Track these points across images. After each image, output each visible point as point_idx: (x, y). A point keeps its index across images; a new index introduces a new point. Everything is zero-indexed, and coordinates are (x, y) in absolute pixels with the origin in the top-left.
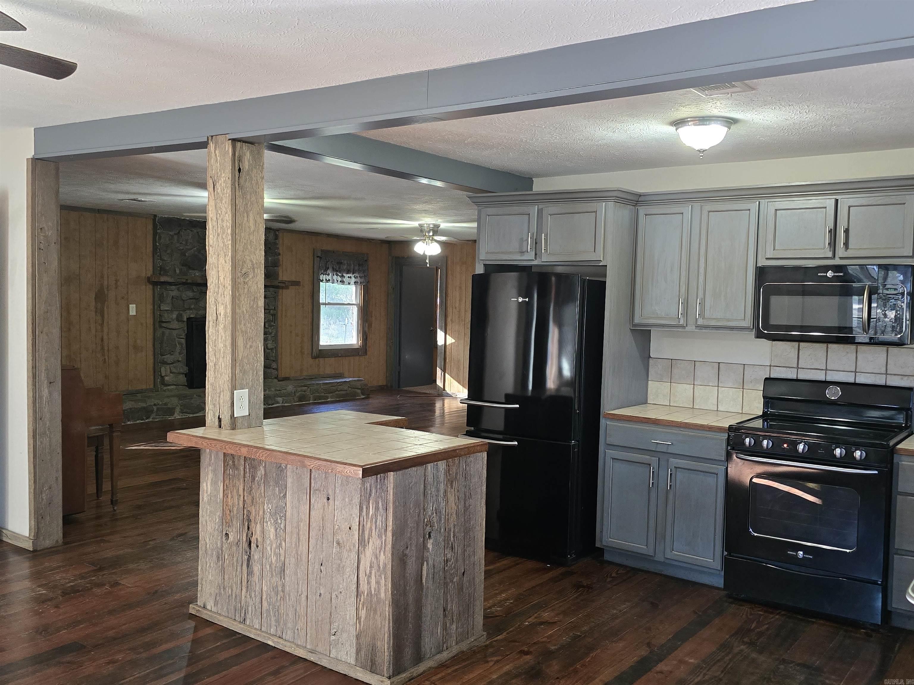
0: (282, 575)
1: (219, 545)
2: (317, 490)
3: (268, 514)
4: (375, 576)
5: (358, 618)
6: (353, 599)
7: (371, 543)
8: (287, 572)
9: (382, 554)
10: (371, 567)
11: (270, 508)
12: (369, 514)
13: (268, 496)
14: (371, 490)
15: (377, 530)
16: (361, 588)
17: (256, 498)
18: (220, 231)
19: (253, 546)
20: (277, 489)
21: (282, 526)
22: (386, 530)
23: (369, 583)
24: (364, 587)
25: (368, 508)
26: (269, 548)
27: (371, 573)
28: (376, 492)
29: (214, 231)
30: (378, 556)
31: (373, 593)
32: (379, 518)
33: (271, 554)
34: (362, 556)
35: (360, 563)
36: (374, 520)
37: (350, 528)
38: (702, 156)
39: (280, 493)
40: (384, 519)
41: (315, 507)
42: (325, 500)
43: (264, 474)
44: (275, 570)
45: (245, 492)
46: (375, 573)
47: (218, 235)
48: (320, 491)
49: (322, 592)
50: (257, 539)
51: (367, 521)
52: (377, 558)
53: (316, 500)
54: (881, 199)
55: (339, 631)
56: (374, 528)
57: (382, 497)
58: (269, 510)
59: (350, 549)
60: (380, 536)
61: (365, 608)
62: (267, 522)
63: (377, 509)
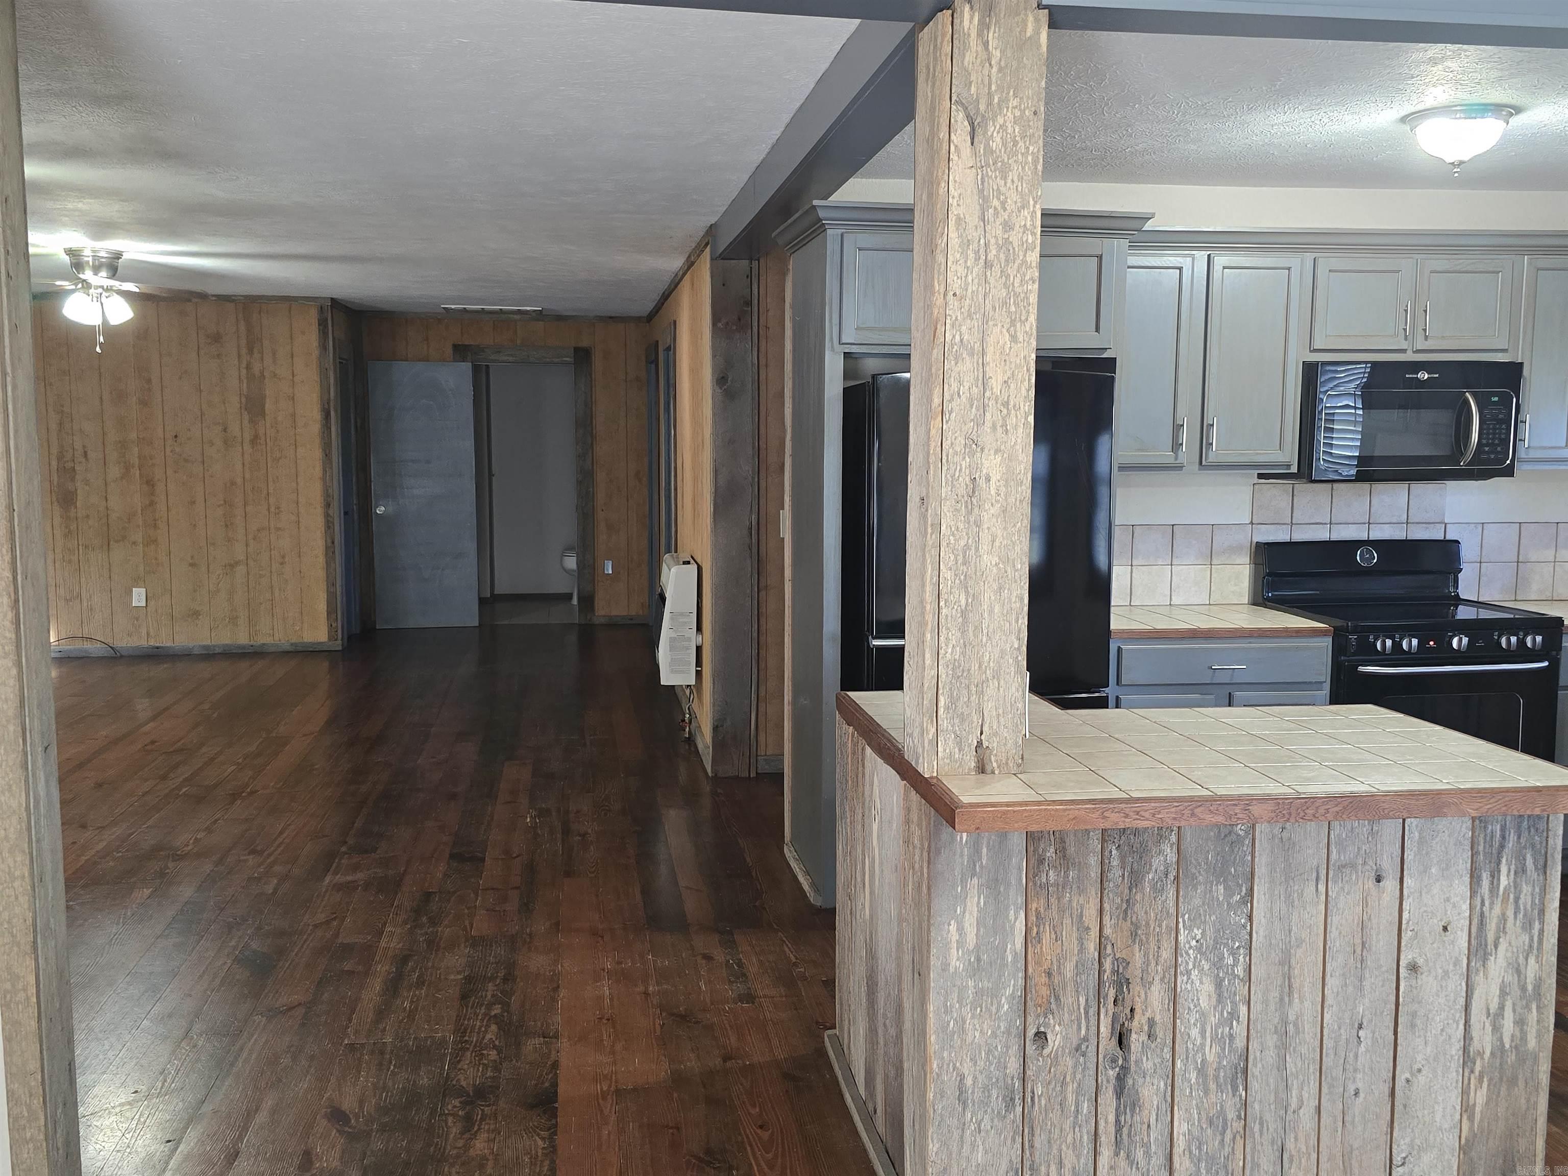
0: (1239, 1081)
1: (1013, 1066)
2: (1344, 866)
3: (1191, 952)
4: (1514, 1011)
5: (1467, 1109)
6: (1454, 1074)
7: (1502, 947)
8: (1254, 1070)
9: (1532, 960)
10: (1503, 993)
11: (1198, 938)
12: (1498, 888)
13: (1189, 912)
14: (1503, 837)
15: (1521, 916)
16: (1476, 1045)
17: (1147, 924)
18: (997, 256)
19: (1136, 1040)
20: (1221, 887)
21: (1240, 971)
22: (1542, 912)
23: (1496, 1028)
24: (1483, 1040)
25: (1495, 875)
26: (1195, 1032)
27: (1502, 1007)
28: (1519, 838)
29: (971, 255)
30: (1522, 968)
31: (1507, 1046)
32: (1526, 889)
33: (1203, 1045)
34: (1479, 979)
35: (1472, 994)
36: (1512, 896)
37: (1445, 929)
38: (1457, 172)
39: (1231, 896)
40: (1537, 890)
41: (1341, 905)
42: (1371, 883)
43: (1175, 860)
44: (1216, 1077)
45: (1106, 919)
46: (1514, 1004)
47: (988, 265)
48: (1353, 866)
49: (1360, 1085)
50: (1151, 1023)
51: (1492, 903)
52: (1518, 972)
53: (1343, 889)
54: (1473, 263)
55: (1415, 1152)
56: (1510, 913)
57: (1533, 846)
58: (1194, 943)
59: (1446, 973)
60: (1527, 926)
61: (1485, 1085)
62: (1188, 973)
63: (1521, 871)
